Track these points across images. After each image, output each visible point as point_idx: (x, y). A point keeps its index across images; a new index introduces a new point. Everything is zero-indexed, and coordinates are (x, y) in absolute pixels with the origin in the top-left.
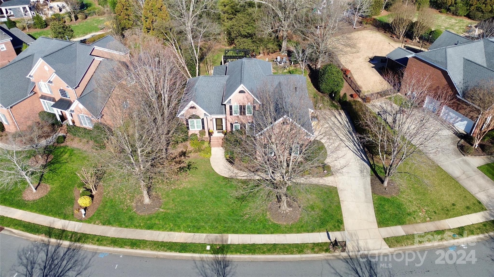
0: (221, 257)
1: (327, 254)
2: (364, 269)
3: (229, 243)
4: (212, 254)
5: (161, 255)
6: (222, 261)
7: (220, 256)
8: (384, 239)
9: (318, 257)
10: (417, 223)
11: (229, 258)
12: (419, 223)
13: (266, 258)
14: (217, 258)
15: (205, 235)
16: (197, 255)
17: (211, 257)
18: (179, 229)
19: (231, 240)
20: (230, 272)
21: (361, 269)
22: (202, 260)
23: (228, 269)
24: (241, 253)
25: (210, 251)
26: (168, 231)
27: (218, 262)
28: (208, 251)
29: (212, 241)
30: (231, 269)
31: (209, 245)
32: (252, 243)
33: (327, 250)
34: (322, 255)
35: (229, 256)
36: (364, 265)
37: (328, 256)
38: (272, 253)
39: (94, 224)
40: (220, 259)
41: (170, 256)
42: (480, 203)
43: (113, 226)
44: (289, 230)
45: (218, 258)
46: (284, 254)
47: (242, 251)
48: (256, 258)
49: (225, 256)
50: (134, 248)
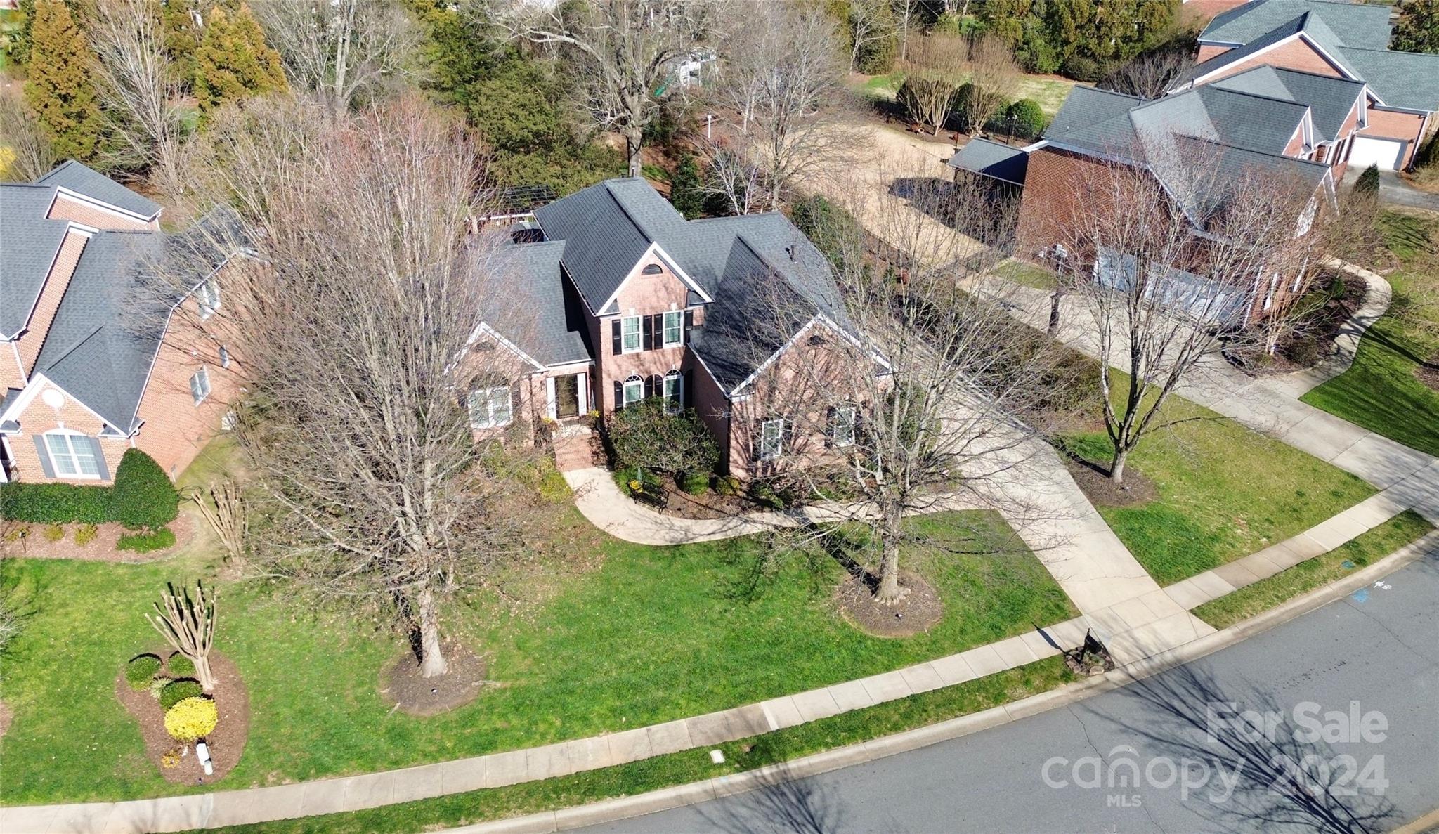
0: (772, 774)
1: (1072, 686)
2: (1189, 700)
3: (774, 726)
4: (738, 771)
6: (782, 786)
7: (766, 771)
8: (1192, 611)
9: (1053, 699)
10: (1243, 555)
11: (800, 768)
12: (1250, 554)
13: (911, 741)
14: (762, 781)
15: (683, 723)
16: (690, 789)
17: (743, 782)
18: (588, 725)
19: (777, 717)
20: (825, 808)
21: (1184, 702)
22: (716, 798)
23: (814, 801)
24: (828, 746)
25: (726, 764)
26: (552, 742)
27: (773, 790)
28: (720, 766)
29: (719, 736)
30: (823, 798)
31: (715, 747)
32: (845, 709)
33: (1067, 677)
34: (1062, 693)
35: (797, 764)
36: (1183, 690)
37: (1076, 691)
38: (922, 722)
39: (262, 785)
40: (770, 779)
41: (603, 815)
42: (1356, 478)
43: (341, 775)
44: (934, 649)
45: (763, 777)
46: (956, 717)
47: (829, 740)
48: (880, 749)
49: (782, 767)
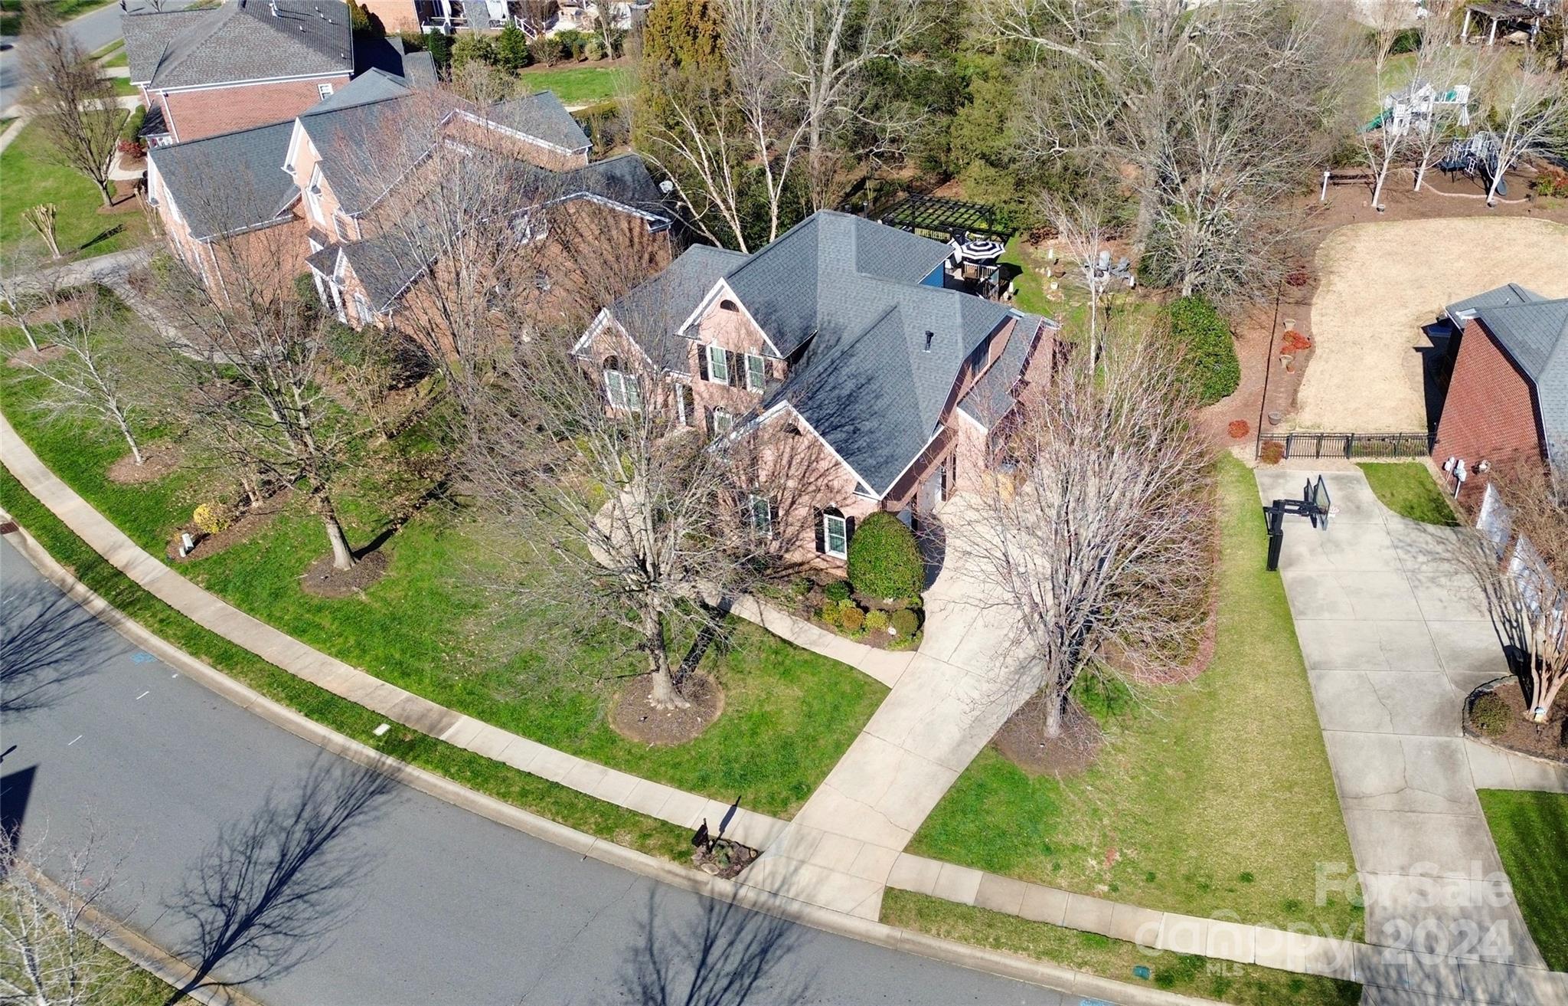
0: (391, 766)
3: (445, 736)
4: (377, 748)
5: (263, 707)
6: (382, 777)
7: (390, 761)
8: (892, 888)
10: (1051, 885)
11: (410, 774)
14: (380, 764)
15: (406, 694)
16: (338, 739)
17: (368, 757)
18: (359, 657)
19: (457, 733)
20: (375, 809)
22: (341, 754)
23: (380, 798)
24: (447, 772)
25: (379, 739)
26: (330, 654)
27: (373, 773)
28: (374, 735)
29: (407, 717)
30: (386, 801)
31: (391, 721)
33: (681, 856)
35: (412, 769)
39: (191, 580)
40: (386, 767)
43: (224, 599)
45: (384, 764)
47: (453, 770)
49: (403, 763)
50: (219, 667)
